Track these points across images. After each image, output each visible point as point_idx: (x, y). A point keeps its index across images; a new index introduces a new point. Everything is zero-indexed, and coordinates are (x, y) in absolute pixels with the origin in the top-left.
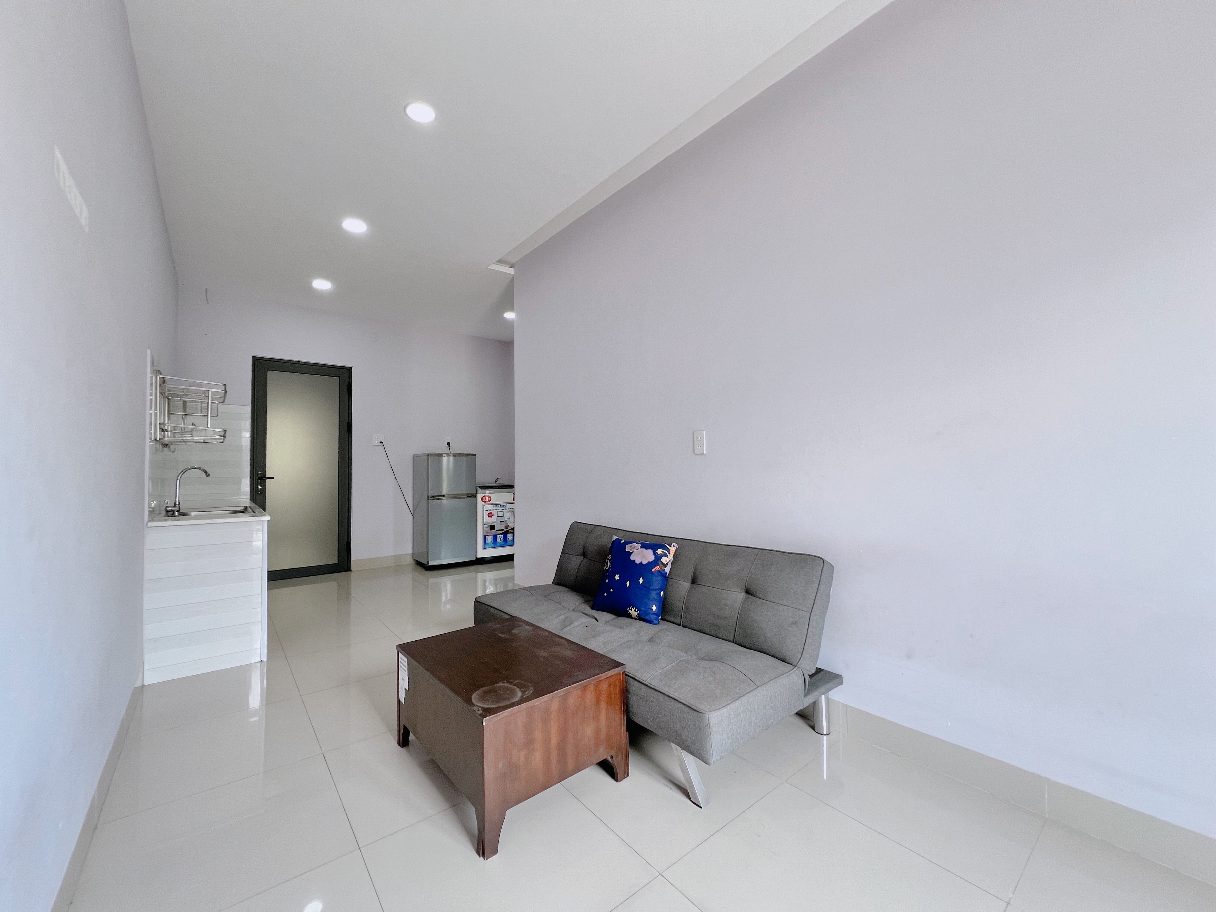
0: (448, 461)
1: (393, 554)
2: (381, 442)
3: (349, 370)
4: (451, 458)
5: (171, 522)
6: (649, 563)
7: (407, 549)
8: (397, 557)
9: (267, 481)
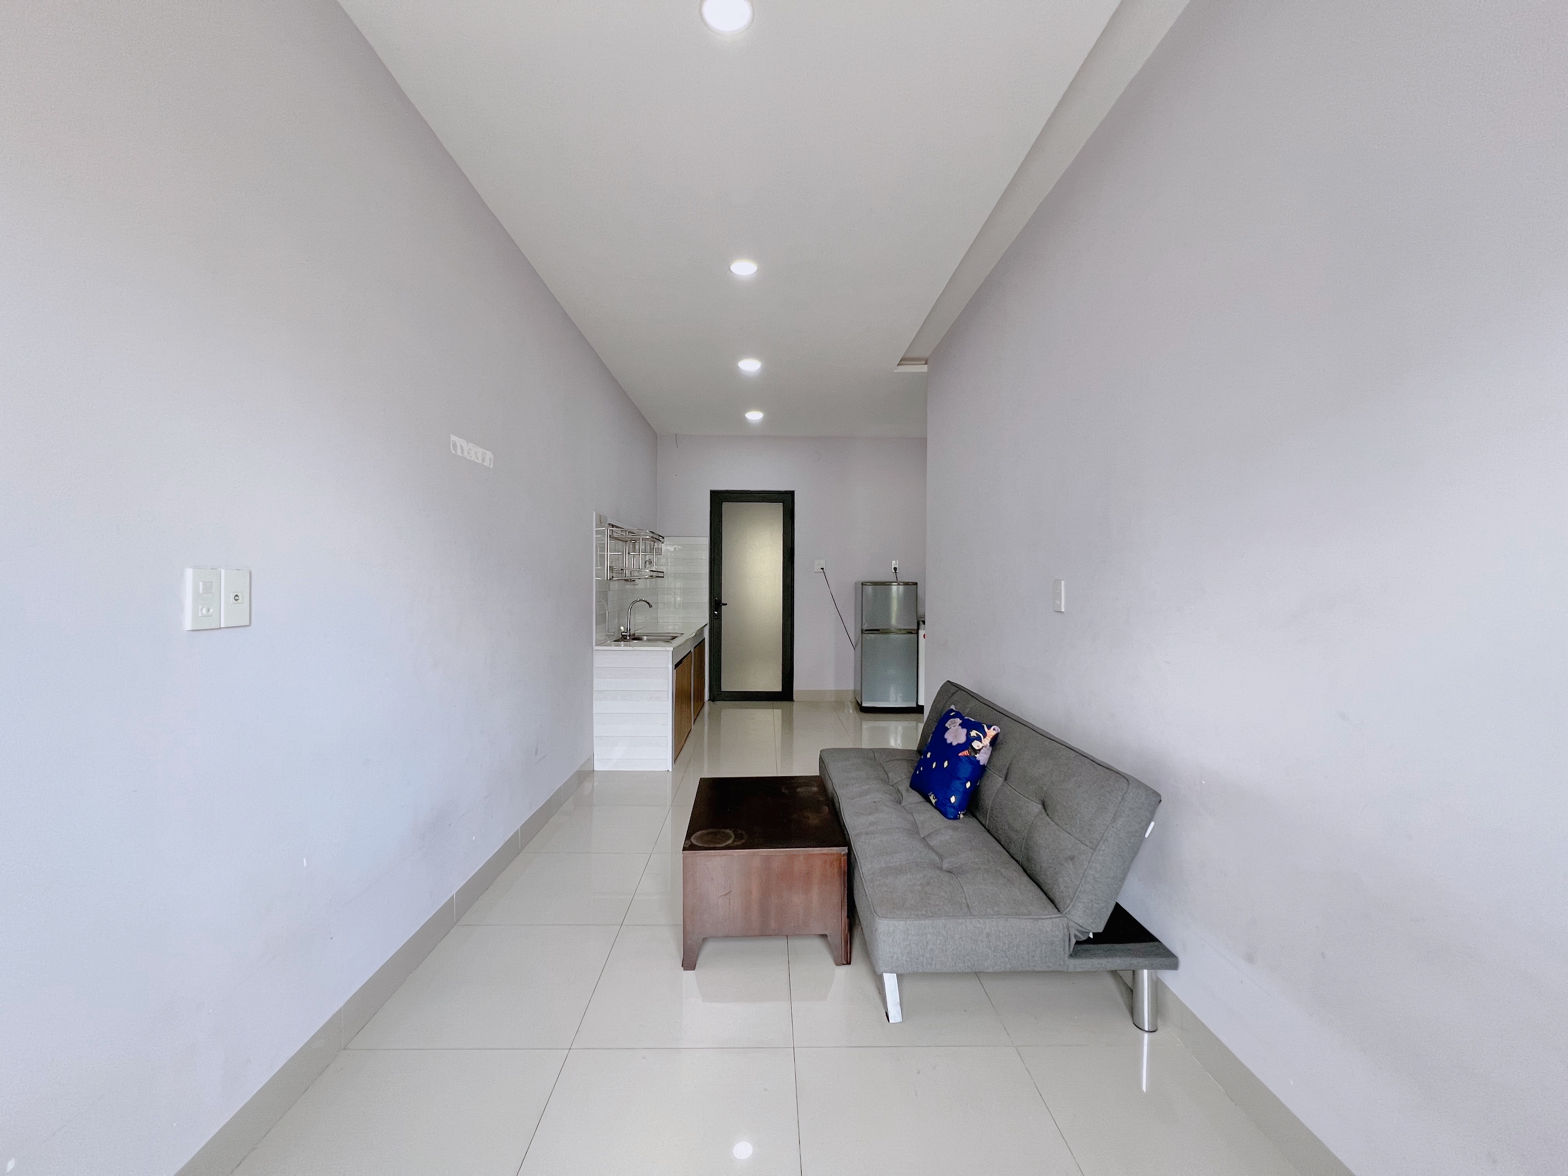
0: (898, 589)
1: (834, 689)
2: (822, 569)
3: (792, 493)
4: (901, 587)
5: (622, 646)
6: (959, 745)
7: (849, 684)
8: (838, 692)
9: (723, 607)
